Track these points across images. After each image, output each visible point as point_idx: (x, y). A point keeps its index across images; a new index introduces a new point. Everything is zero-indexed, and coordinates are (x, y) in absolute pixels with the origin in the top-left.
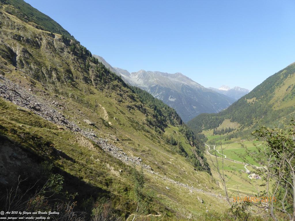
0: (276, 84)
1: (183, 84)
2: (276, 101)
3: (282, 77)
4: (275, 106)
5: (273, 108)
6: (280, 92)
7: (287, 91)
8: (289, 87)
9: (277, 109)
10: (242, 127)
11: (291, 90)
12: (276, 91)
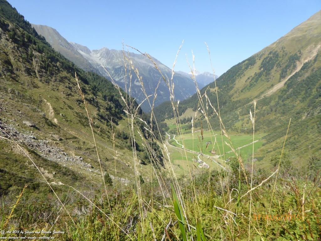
0: (237, 74)
1: (151, 67)
2: (236, 92)
3: (243, 68)
4: (234, 96)
5: (232, 98)
6: (240, 83)
7: (246, 82)
8: (249, 78)
9: (235, 100)
10: (203, 117)
11: (250, 82)
12: (237, 82)
